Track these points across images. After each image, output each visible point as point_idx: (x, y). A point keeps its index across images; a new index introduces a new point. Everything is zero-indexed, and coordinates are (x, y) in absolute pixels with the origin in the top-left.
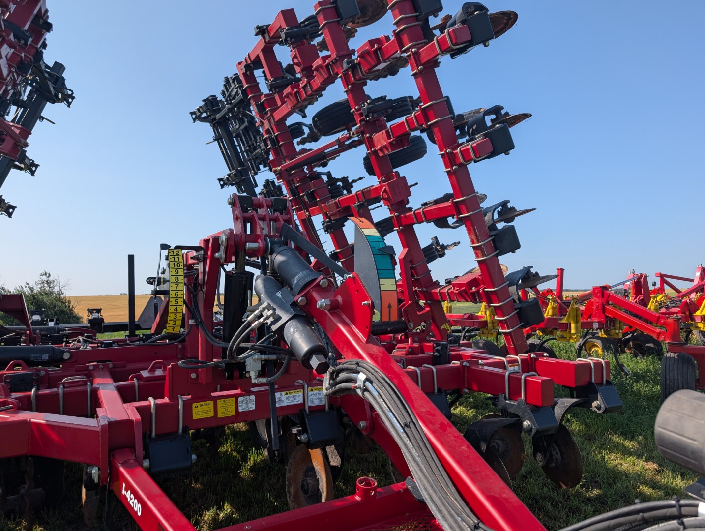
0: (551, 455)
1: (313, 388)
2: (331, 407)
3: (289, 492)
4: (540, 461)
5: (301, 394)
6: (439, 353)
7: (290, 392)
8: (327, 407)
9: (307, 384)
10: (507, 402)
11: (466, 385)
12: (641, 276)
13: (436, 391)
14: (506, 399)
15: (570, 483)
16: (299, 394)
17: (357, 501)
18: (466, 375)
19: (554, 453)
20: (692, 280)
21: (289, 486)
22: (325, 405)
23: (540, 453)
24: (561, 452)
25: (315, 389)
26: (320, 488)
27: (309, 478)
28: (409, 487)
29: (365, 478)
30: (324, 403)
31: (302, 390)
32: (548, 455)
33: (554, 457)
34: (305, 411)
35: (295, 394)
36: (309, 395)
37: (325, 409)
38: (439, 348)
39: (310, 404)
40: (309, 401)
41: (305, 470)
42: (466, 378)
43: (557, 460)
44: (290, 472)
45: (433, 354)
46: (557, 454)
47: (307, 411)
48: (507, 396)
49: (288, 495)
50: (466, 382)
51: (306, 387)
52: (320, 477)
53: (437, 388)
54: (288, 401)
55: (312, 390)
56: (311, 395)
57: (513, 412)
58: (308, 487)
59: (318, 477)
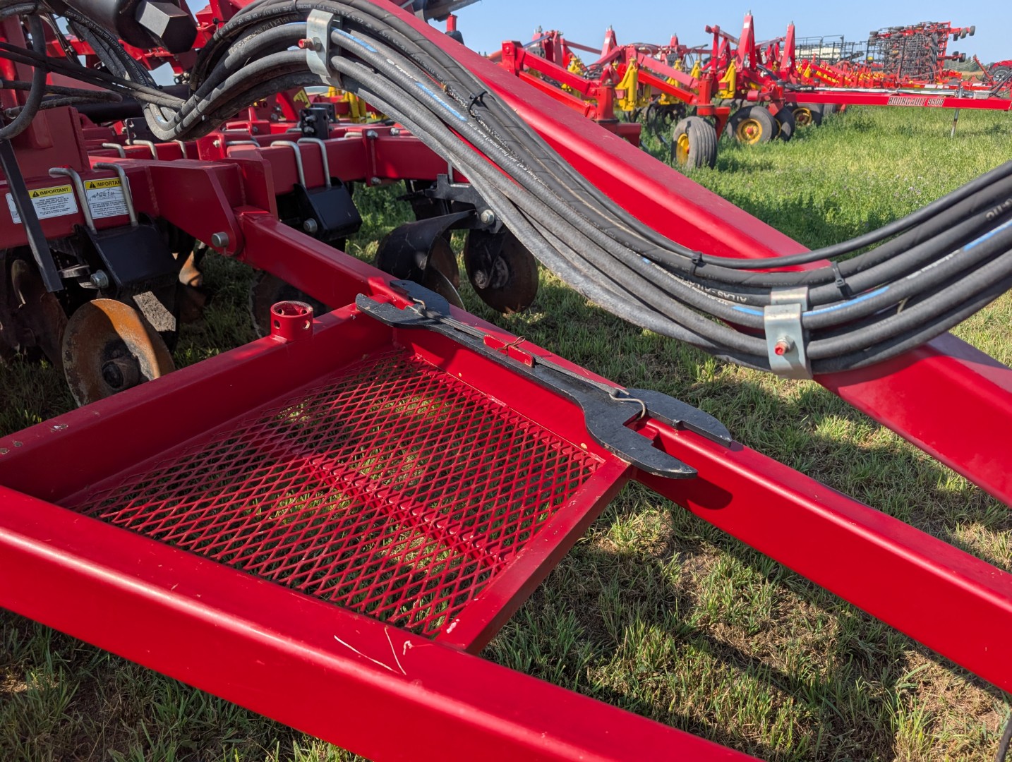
0: (496, 272)
1: (95, 181)
2: (142, 218)
3: (79, 393)
4: (482, 283)
5: (69, 195)
6: (313, 127)
7: (43, 190)
8: (133, 219)
9: (78, 173)
10: (452, 186)
11: (375, 172)
12: (553, 34)
13: (329, 183)
14: (449, 182)
15: (519, 306)
16: (65, 195)
17: (280, 345)
18: (373, 154)
19: (499, 268)
20: (599, 52)
21: (75, 383)
22: (128, 216)
23: (482, 271)
24: (508, 264)
25: (100, 185)
26: (144, 372)
27: (118, 359)
28: (367, 308)
29: (284, 304)
30: (125, 212)
31: (69, 187)
32: (492, 271)
33: (499, 274)
34: (89, 228)
35: (56, 196)
36: (89, 195)
37: (130, 224)
38: (311, 117)
39: (96, 215)
40: (92, 210)
41: (103, 347)
42: (374, 160)
43: (504, 277)
44: (69, 357)
45: (303, 130)
46: (503, 268)
47: (93, 229)
48: (451, 178)
49: (76, 398)
50: (374, 167)
51: (78, 179)
52: (140, 353)
53: (331, 178)
54: (43, 211)
55: (92, 186)
56: (94, 196)
57: (463, 201)
58: (120, 374)
59: (135, 354)
